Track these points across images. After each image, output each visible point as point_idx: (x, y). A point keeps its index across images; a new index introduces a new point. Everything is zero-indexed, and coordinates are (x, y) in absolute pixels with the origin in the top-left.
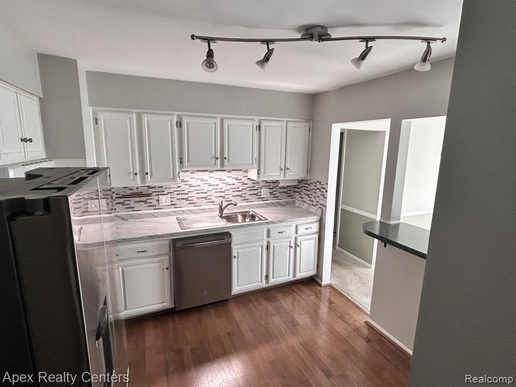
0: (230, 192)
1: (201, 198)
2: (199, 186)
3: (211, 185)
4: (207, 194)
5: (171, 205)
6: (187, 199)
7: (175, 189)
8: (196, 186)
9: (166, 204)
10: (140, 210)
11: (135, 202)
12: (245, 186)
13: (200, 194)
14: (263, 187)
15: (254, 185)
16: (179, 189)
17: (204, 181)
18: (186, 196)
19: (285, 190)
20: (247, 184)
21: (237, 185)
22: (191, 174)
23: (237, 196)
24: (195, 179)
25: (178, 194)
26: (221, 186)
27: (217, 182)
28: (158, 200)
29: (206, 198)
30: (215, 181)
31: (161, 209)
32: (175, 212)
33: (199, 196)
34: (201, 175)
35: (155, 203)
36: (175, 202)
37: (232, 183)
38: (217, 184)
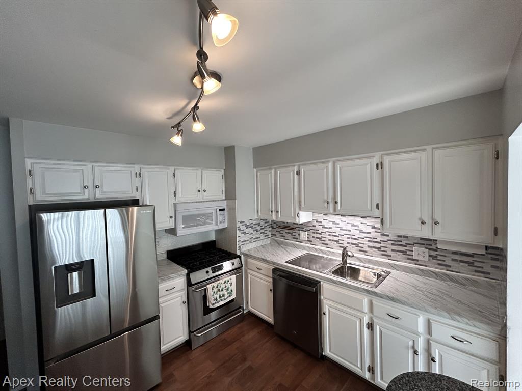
0: (365, 241)
1: (333, 241)
2: (331, 228)
3: (343, 230)
4: (339, 238)
5: (308, 241)
6: (320, 239)
7: (311, 228)
8: (328, 228)
9: (304, 239)
10: (288, 240)
11: (286, 233)
12: (385, 238)
13: (332, 237)
14: (415, 245)
15: (399, 239)
16: (314, 228)
17: (336, 224)
18: (319, 236)
19: (470, 259)
20: (388, 236)
21: (374, 234)
22: (325, 216)
23: (374, 247)
24: (328, 221)
25: (313, 233)
26: (353, 232)
27: (349, 227)
28: (299, 235)
29: (337, 242)
30: (346, 225)
31: (301, 242)
32: (309, 247)
33: (332, 238)
34: (333, 218)
35: (297, 236)
36: (311, 239)
37: (366, 231)
38: (349, 229)
